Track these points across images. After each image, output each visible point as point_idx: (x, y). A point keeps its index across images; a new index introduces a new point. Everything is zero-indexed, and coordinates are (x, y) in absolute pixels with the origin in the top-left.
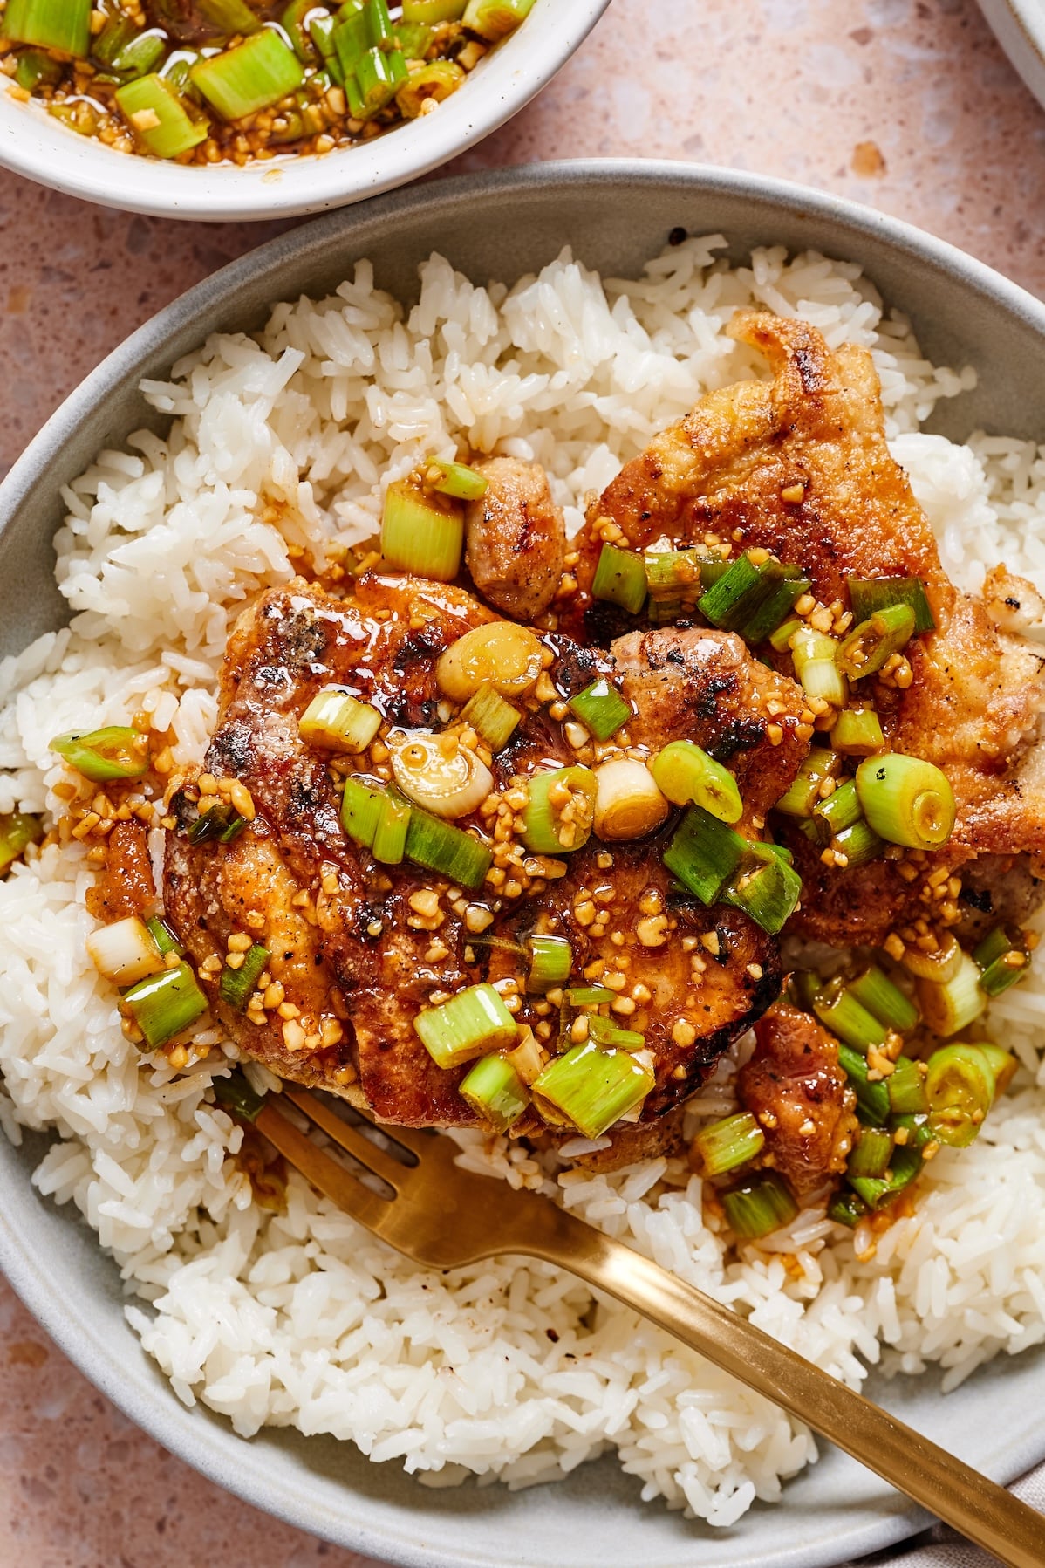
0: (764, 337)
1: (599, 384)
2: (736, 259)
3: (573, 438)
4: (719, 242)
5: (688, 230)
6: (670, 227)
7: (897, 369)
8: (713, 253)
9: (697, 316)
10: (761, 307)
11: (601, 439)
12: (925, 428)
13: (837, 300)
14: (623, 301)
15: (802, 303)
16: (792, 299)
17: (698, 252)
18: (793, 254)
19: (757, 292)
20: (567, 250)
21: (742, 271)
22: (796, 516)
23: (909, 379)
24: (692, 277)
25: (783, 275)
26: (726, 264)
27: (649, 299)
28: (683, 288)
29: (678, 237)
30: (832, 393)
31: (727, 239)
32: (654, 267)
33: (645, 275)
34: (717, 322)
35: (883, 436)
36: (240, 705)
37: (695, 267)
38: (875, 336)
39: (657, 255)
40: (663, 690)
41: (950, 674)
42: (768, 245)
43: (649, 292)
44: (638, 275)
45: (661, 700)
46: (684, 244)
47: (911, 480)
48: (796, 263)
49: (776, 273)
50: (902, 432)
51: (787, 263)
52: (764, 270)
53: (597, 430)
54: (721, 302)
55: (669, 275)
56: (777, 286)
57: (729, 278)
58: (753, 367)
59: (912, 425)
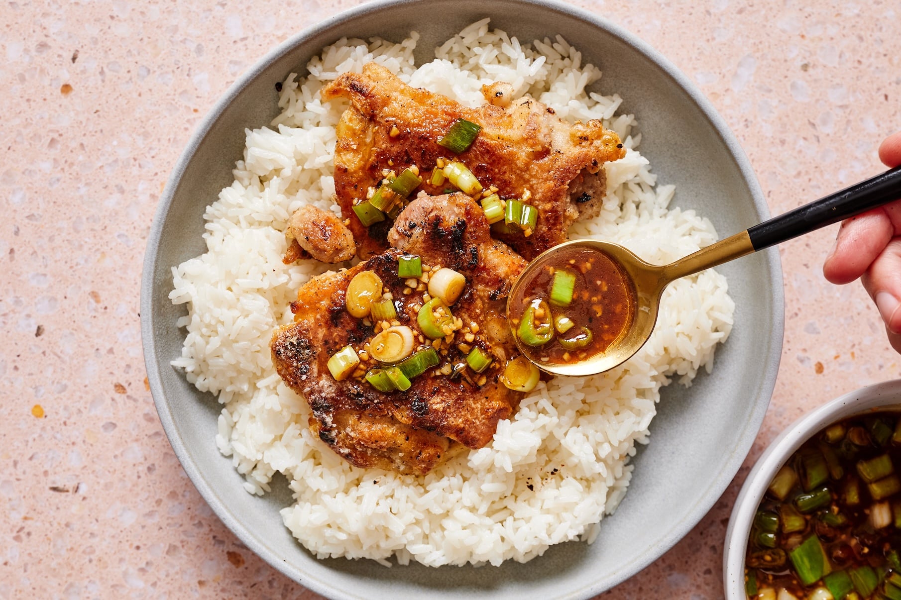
0: (335, 92)
1: (301, 160)
2: (303, 75)
3: (312, 183)
4: (293, 76)
5: (280, 81)
6: (273, 86)
7: (389, 57)
8: (295, 81)
9: (309, 106)
10: (326, 82)
11: (320, 175)
12: (418, 65)
13: (347, 56)
14: (281, 127)
15: (337, 68)
16: (333, 70)
17: (290, 85)
18: (319, 54)
19: (320, 79)
20: (247, 130)
21: (309, 77)
22: (403, 138)
23: (396, 56)
24: (296, 94)
25: (323, 65)
26: (303, 79)
27: (290, 116)
28: (297, 101)
29: (279, 87)
30: (374, 88)
31: (294, 72)
32: (281, 103)
33: (282, 108)
34: (317, 101)
35: (404, 84)
36: (307, 389)
37: (294, 91)
38: (371, 55)
39: (279, 98)
40: (420, 240)
41: (501, 138)
42: (309, 60)
43: (289, 113)
44: (280, 111)
45: (423, 245)
46: (283, 87)
47: (427, 89)
48: (323, 57)
49: (319, 67)
50: (411, 75)
51: (321, 59)
52: (316, 70)
53: (316, 174)
54: (313, 94)
55: (289, 101)
56: (324, 70)
57: (308, 83)
58: (344, 103)
59: (412, 69)
